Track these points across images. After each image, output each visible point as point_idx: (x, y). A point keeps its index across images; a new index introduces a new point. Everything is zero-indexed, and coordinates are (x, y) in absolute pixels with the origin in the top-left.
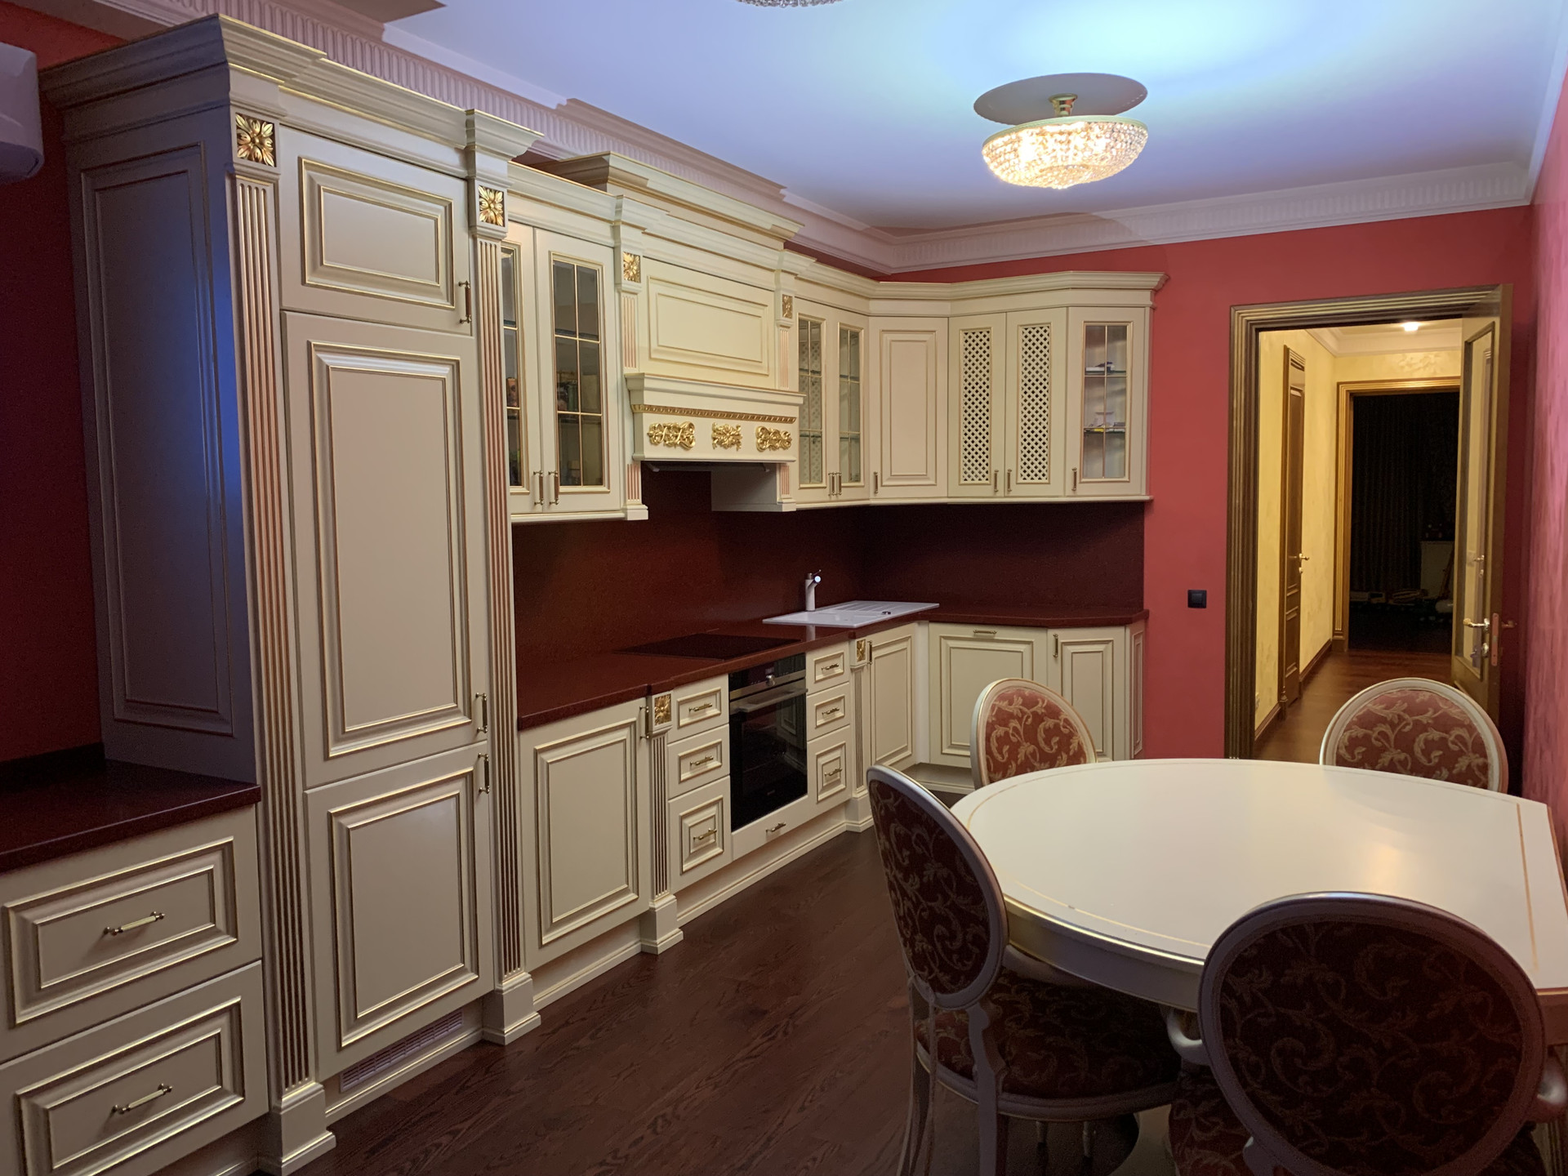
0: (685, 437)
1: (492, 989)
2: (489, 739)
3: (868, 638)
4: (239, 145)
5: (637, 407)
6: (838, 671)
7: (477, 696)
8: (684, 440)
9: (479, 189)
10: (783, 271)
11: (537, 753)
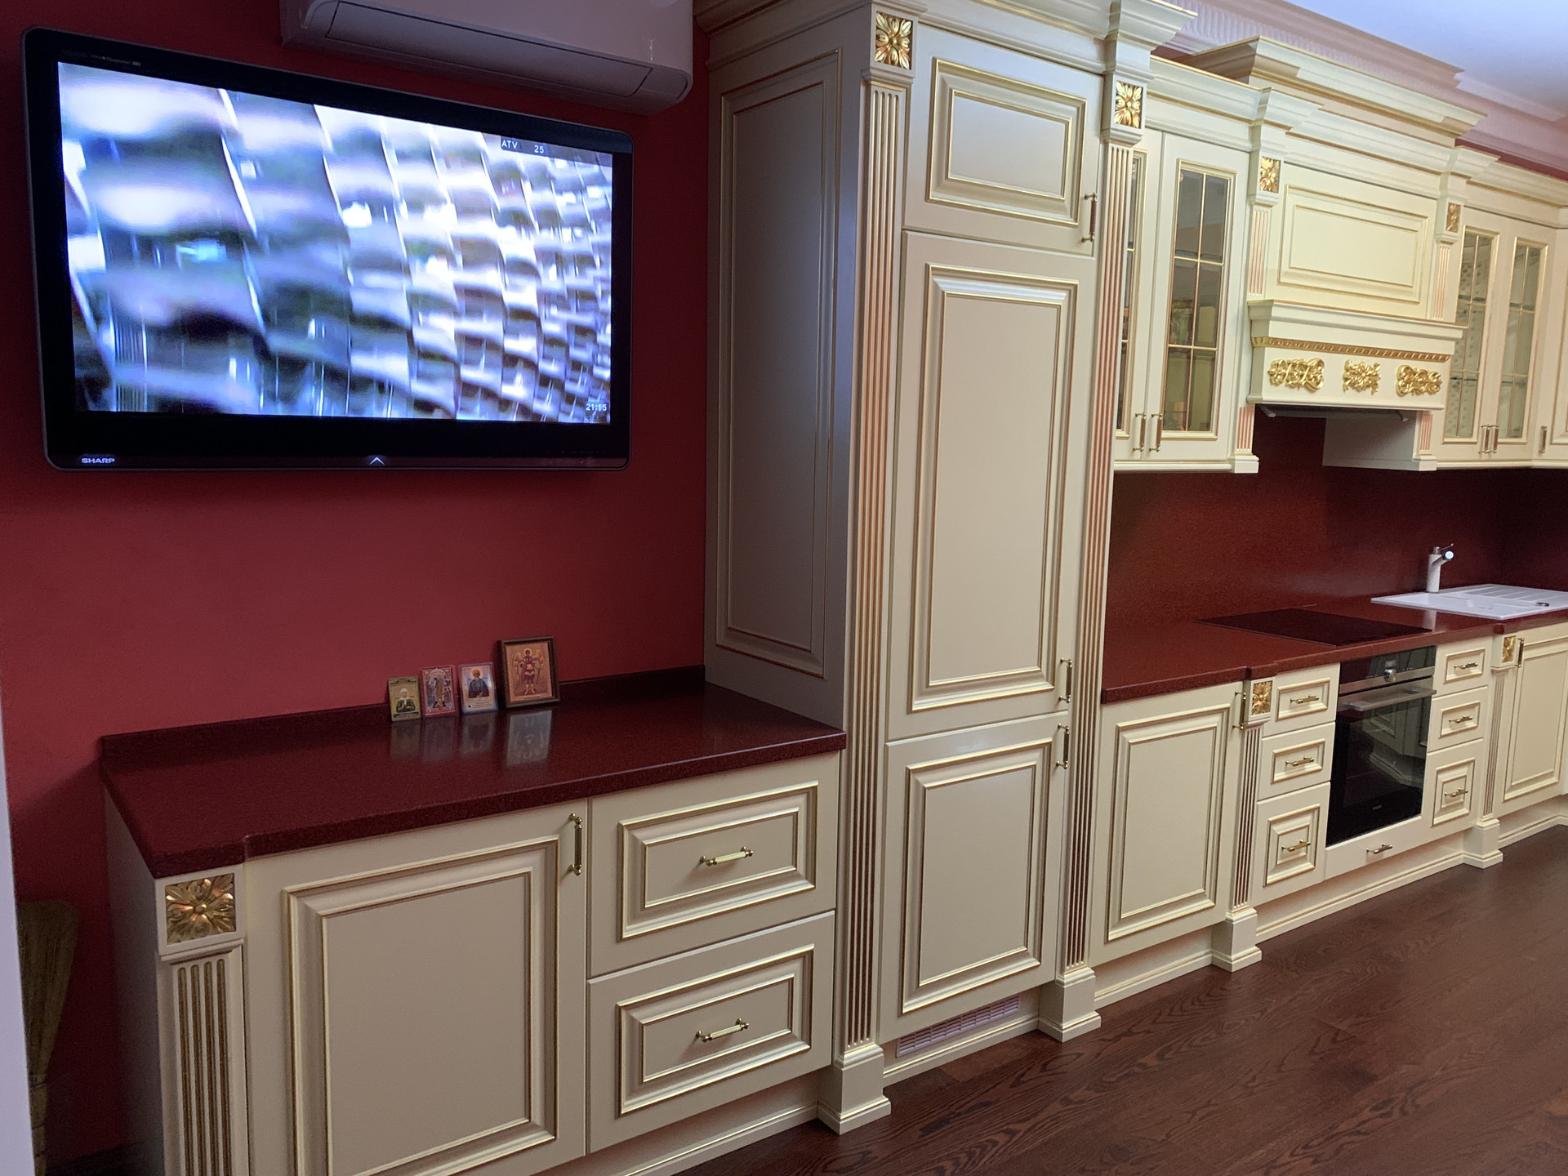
0: (1312, 376)
1: (1053, 979)
2: (1071, 709)
3: (1520, 634)
4: (877, 47)
5: (1259, 340)
6: (1474, 671)
7: (1062, 661)
8: (1310, 380)
9: (1116, 85)
10: (1453, 174)
11: (1119, 730)
